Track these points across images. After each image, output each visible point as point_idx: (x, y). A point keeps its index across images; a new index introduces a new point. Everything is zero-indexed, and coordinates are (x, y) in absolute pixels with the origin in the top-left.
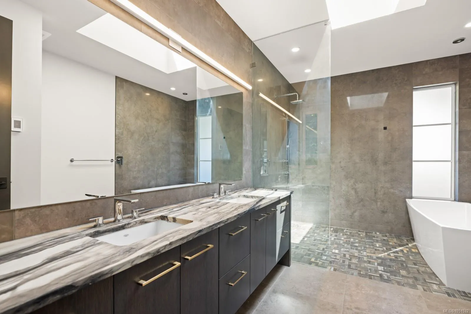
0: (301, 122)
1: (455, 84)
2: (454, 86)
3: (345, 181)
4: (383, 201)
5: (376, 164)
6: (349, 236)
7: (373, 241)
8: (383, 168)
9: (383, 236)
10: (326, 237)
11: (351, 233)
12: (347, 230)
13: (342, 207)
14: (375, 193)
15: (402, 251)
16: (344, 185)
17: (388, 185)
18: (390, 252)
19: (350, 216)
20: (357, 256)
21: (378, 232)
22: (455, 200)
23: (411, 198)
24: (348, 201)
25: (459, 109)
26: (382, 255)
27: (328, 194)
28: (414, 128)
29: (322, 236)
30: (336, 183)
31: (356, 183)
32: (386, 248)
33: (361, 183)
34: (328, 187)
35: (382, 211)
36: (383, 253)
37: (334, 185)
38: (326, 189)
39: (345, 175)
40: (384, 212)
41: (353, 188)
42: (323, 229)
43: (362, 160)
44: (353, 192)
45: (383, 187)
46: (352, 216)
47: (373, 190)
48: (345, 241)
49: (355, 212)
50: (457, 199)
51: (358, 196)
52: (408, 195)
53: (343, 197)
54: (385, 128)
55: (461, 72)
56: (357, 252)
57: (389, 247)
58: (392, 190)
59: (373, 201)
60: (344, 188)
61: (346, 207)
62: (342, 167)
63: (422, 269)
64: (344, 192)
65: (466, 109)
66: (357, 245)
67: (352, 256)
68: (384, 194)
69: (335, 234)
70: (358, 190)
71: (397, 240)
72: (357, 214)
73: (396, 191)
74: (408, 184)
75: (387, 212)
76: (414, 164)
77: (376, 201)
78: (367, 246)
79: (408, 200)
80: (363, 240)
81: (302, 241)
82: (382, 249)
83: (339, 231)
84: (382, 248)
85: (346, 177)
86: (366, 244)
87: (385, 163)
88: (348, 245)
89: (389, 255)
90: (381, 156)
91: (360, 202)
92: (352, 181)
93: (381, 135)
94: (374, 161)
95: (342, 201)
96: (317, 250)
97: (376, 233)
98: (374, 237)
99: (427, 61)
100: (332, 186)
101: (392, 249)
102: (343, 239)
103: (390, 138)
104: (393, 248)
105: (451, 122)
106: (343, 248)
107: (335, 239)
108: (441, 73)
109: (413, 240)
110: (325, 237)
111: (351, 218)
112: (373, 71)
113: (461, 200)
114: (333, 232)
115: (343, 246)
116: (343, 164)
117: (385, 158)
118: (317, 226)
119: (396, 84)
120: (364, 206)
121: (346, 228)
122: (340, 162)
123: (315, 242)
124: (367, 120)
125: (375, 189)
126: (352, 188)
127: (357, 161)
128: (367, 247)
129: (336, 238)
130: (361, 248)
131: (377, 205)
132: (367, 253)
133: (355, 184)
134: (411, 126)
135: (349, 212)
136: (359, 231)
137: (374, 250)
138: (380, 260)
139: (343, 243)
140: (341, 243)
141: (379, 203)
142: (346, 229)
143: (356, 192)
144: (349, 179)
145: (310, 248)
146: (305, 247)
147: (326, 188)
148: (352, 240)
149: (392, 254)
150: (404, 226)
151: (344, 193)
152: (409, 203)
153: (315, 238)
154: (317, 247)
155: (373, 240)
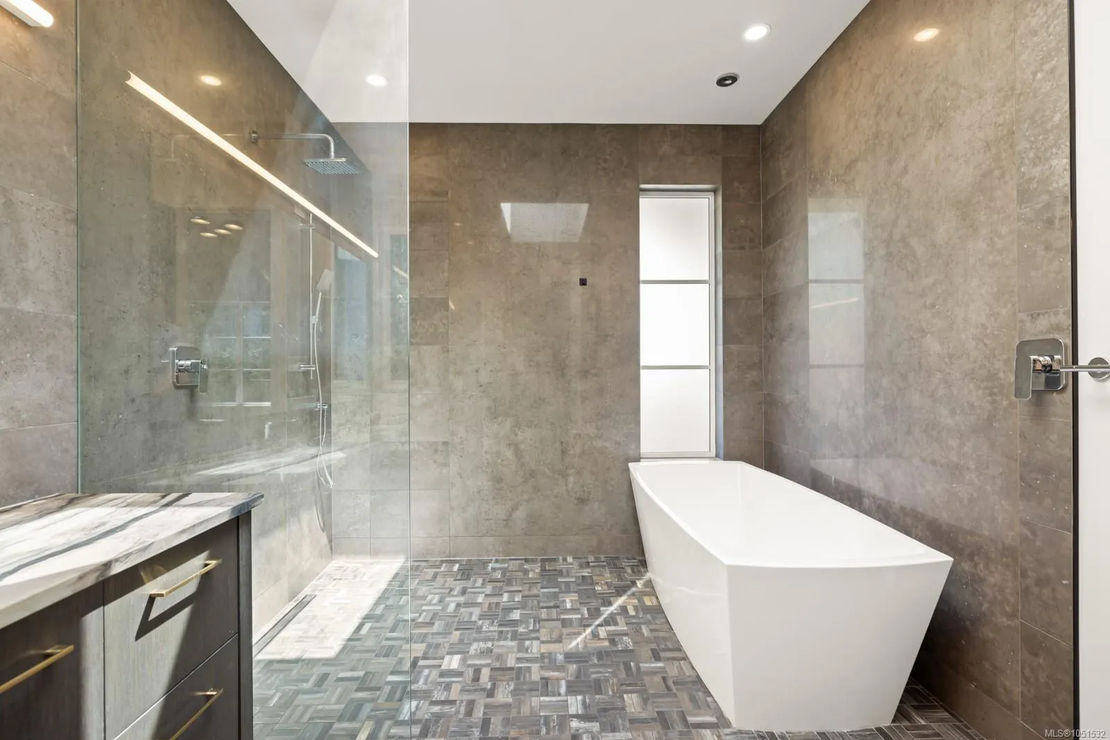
0: (375, 254)
1: (715, 191)
2: (711, 196)
3: (490, 425)
4: (579, 473)
5: (563, 375)
6: (498, 584)
7: (557, 590)
8: (578, 386)
9: (581, 566)
10: (435, 605)
11: (504, 571)
12: (497, 561)
13: (483, 500)
14: (564, 452)
15: (623, 609)
16: (487, 436)
17: (591, 430)
18: (597, 622)
19: (504, 520)
20: (512, 669)
21: (571, 553)
22: (717, 456)
23: (637, 459)
24: (498, 480)
25: (724, 248)
26: (580, 639)
27: (446, 465)
28: (642, 286)
29: (422, 602)
30: (467, 431)
31: (517, 430)
32: (588, 609)
33: (529, 427)
34: (445, 443)
35: (578, 499)
36: (579, 634)
37: (461, 438)
38: (441, 451)
39: (489, 408)
40: (582, 501)
41: (510, 444)
42: (431, 572)
43: (530, 366)
44: (509, 454)
45: (580, 436)
46: (508, 521)
47: (558, 445)
48: (486, 607)
49: (514, 509)
50: (721, 453)
51: (522, 465)
52: (631, 453)
53: (484, 469)
54: (583, 282)
55: (726, 165)
56: (513, 647)
57: (594, 604)
58: (599, 443)
59: (559, 474)
60: (487, 443)
61: (494, 498)
62: (481, 386)
63: (673, 671)
64: (488, 456)
65: (733, 249)
66: (516, 615)
67: (500, 671)
68: (583, 453)
69: (462, 584)
70: (522, 447)
71: (611, 573)
72: (520, 514)
73: (607, 444)
74: (632, 426)
75: (589, 500)
76: (643, 373)
77: (564, 475)
78: (544, 614)
79: (631, 465)
80: (535, 592)
81: (350, 640)
82: (579, 616)
83: (476, 570)
84: (578, 613)
85: (494, 414)
86: (542, 605)
87: (585, 374)
88: (492, 624)
89: (595, 635)
90: (575, 352)
91: (526, 482)
92: (508, 423)
93: (576, 298)
94: (560, 368)
95: (484, 482)
96: (392, 673)
97: (565, 560)
98: (560, 573)
99: (665, 126)
100: (457, 440)
101: (602, 609)
102: (480, 599)
103: (593, 308)
104: (605, 606)
105: (707, 278)
106: (476, 640)
107: (458, 605)
108: (690, 159)
109: (644, 563)
110: (430, 604)
111: (506, 526)
112: (555, 127)
113: (729, 456)
114: (459, 577)
115: (479, 629)
116: (484, 377)
117: (584, 359)
118: (416, 564)
119: (604, 169)
120: (536, 489)
121: (494, 556)
122: (477, 371)
123: (395, 635)
124: (543, 256)
125: (562, 443)
126: (508, 443)
127: (520, 366)
128: (544, 616)
129: (462, 599)
130: (527, 627)
131: (566, 486)
132: (543, 642)
133: (514, 430)
134: (636, 282)
135: (500, 511)
136: (526, 560)
137: (559, 624)
138: (575, 666)
139: (481, 617)
140: (474, 618)
141: (571, 479)
142: (494, 558)
143: (518, 452)
144: (500, 419)
145: (371, 668)
146: (353, 670)
147: (440, 448)
148: (506, 597)
149: (603, 628)
150: (625, 532)
151: (487, 459)
152: (634, 474)
153: (400, 616)
154: (396, 659)
155: (557, 585)
